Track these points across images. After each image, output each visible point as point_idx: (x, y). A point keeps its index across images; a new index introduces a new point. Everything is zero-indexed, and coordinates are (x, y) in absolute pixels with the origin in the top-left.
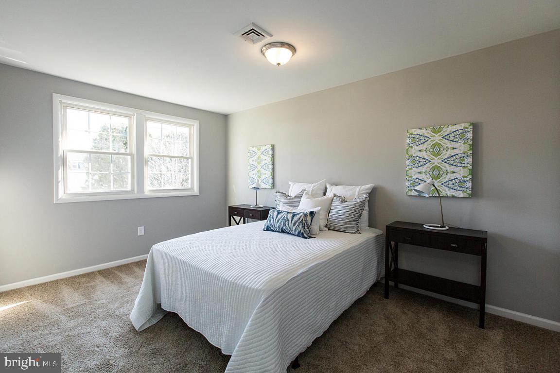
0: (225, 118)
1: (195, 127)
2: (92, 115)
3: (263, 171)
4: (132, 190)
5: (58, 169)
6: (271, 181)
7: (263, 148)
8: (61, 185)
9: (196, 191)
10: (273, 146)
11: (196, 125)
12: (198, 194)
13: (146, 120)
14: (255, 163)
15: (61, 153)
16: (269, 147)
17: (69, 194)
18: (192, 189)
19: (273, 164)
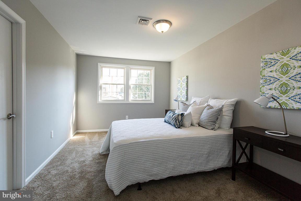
0: (169, 63)
1: (153, 70)
2: (111, 69)
3: (183, 91)
4: (124, 99)
5: (99, 91)
6: (186, 97)
7: (183, 78)
8: (100, 96)
9: (153, 101)
10: (187, 77)
11: (153, 68)
12: (154, 103)
13: (131, 69)
14: (180, 87)
15: (100, 84)
16: (185, 77)
17: (103, 100)
18: (151, 100)
19: (187, 87)
